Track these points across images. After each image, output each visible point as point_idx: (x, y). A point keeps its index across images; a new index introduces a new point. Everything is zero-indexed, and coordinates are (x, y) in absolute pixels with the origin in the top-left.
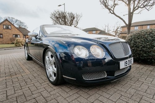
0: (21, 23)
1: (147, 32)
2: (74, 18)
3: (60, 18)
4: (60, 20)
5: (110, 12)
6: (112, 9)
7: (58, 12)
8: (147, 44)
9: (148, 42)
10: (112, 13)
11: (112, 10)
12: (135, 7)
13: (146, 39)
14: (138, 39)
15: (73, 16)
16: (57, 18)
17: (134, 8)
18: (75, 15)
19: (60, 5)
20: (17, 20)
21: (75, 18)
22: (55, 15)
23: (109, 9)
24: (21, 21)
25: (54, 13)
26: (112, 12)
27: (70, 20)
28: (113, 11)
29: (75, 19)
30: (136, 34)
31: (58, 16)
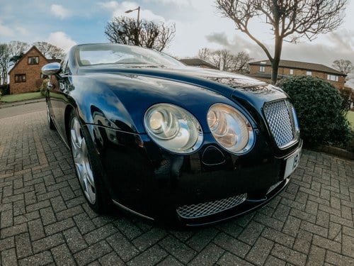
0: (56, 50)
1: (312, 82)
2: (157, 34)
3: (126, 33)
4: (127, 38)
5: (240, 28)
6: (244, 23)
7: (123, 21)
8: (314, 106)
9: (314, 103)
10: (243, 31)
11: (243, 25)
12: (285, 28)
13: (313, 96)
14: (298, 93)
15: (156, 30)
16: (120, 33)
17: (284, 31)
18: (161, 29)
19: (130, 11)
20: (50, 46)
21: (160, 33)
22: (116, 28)
23: (238, 21)
24: (58, 47)
25: (113, 24)
26: (243, 29)
27: (147, 37)
28: (245, 27)
29: (160, 36)
30: (294, 81)
31: (122, 30)
